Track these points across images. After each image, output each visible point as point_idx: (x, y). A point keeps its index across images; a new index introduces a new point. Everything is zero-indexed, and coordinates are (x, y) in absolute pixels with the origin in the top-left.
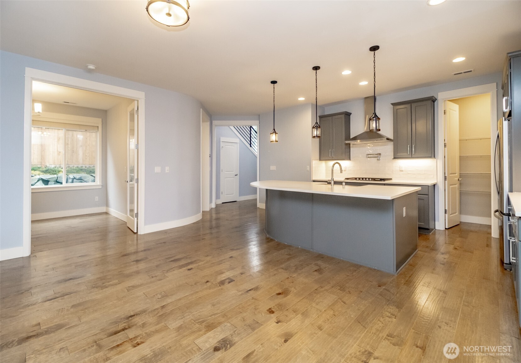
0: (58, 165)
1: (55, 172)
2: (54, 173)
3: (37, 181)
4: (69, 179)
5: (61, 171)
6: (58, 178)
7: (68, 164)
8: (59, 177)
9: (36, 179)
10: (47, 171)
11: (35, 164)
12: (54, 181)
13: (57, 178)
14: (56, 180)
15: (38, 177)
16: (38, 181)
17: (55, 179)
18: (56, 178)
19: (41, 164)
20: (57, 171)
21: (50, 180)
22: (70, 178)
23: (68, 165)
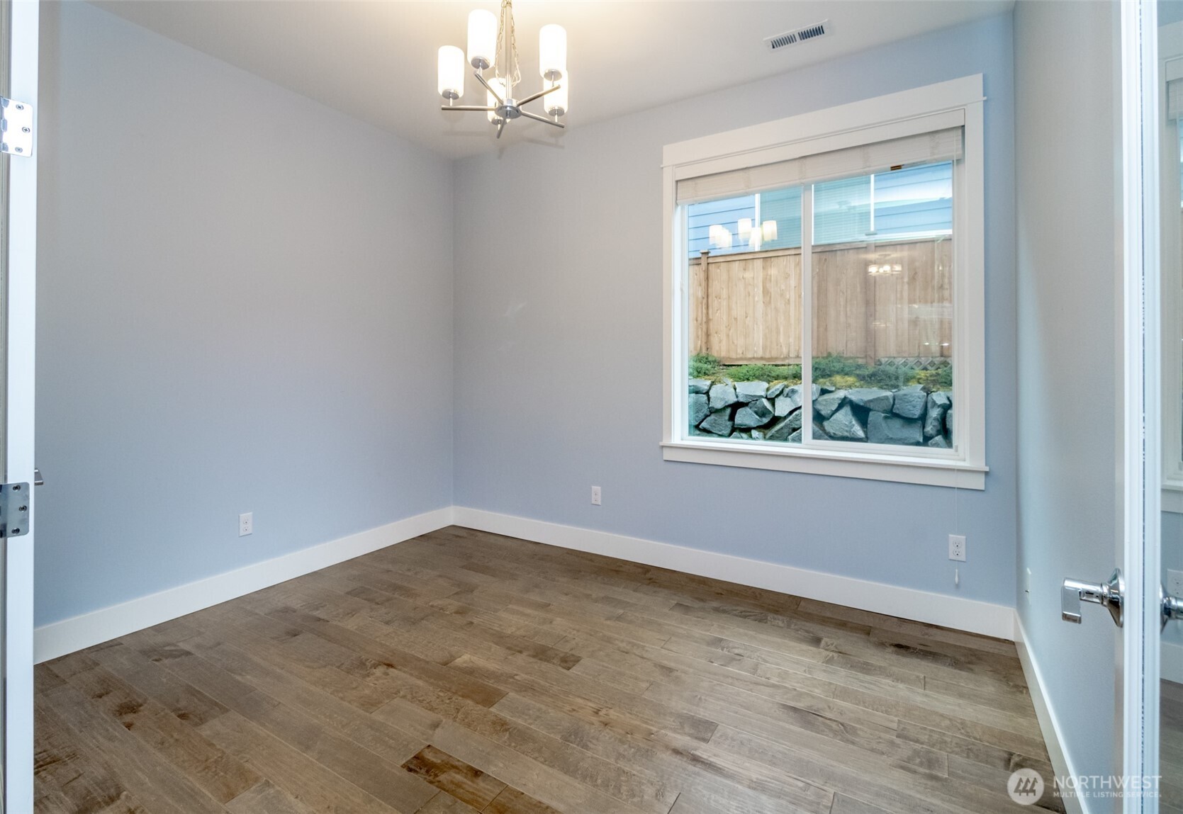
0: (911, 359)
1: (893, 382)
2: (890, 383)
3: (836, 405)
4: (933, 407)
5: (914, 377)
6: (896, 402)
7: (942, 356)
8: (901, 399)
9: (833, 399)
10: (874, 378)
11: (852, 356)
12: (884, 411)
13: (894, 400)
14: (890, 407)
15: (841, 394)
16: (840, 406)
17: (886, 405)
18: (891, 401)
19: (866, 357)
20: (902, 379)
21: (872, 406)
22: (934, 403)
23: (942, 359)
